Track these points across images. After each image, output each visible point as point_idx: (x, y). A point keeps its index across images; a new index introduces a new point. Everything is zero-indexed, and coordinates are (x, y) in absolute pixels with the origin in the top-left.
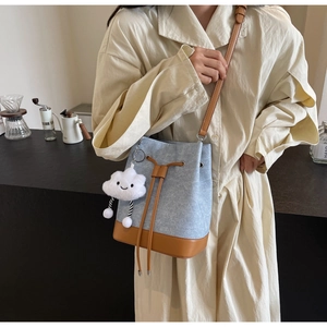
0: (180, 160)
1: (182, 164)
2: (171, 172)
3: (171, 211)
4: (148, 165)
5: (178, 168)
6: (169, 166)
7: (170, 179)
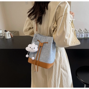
0: (47, 42)
1: (47, 43)
2: (44, 45)
3: (44, 56)
4: (38, 42)
5: (46, 44)
6: (43, 43)
7: (44, 47)
